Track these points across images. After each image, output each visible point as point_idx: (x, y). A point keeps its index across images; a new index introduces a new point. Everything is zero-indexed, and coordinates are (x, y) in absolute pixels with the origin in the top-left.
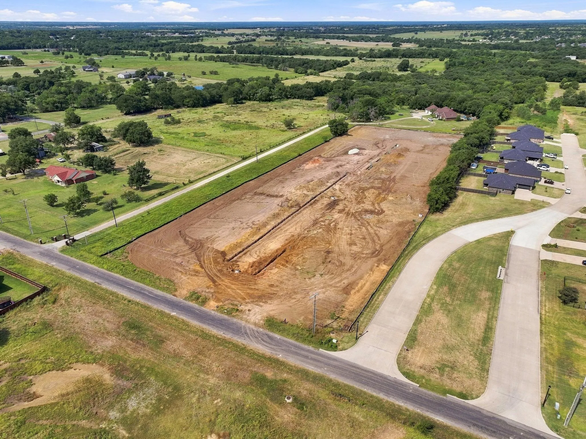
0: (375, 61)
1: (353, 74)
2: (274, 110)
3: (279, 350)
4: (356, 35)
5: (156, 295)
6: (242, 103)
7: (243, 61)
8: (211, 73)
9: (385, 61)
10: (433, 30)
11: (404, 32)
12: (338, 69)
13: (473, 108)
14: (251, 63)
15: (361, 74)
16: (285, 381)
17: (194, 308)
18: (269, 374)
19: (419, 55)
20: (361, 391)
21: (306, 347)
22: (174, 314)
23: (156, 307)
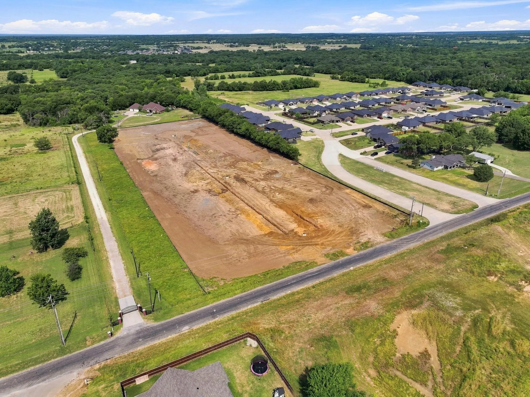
16: (448, 245)
17: (350, 259)
18: (440, 248)
21: (420, 231)
22: (352, 268)
23: (336, 274)
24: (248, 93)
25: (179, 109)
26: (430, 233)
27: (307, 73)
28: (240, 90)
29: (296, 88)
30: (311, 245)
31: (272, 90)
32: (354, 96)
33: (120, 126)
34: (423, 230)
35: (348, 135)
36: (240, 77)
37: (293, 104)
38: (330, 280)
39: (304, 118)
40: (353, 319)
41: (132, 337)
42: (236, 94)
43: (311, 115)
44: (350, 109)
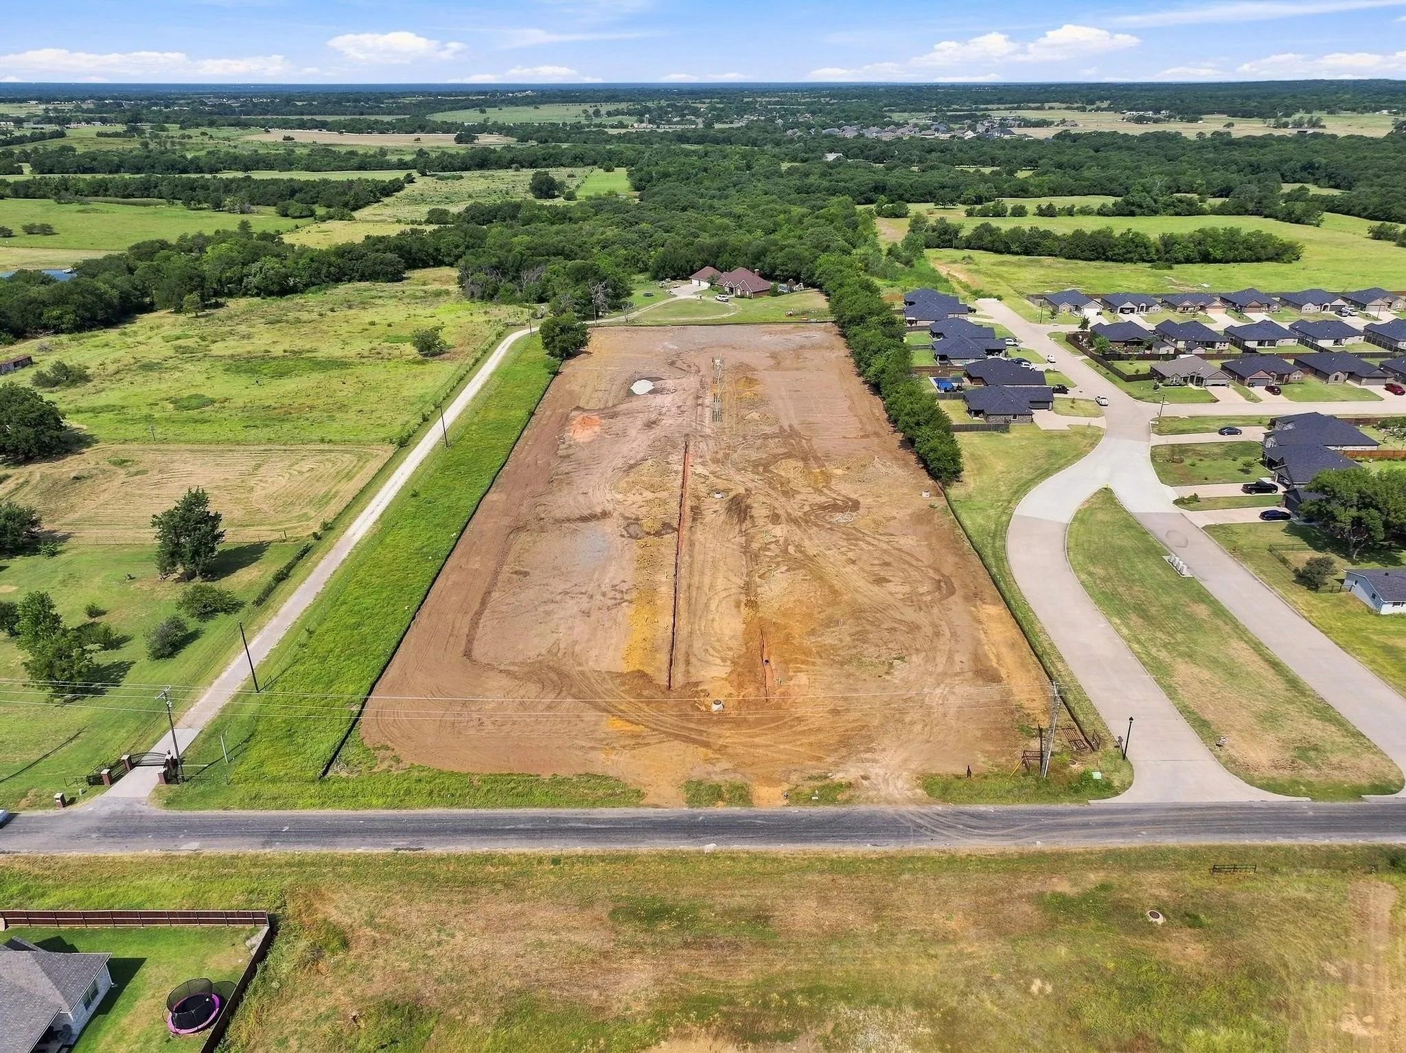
0: (462, 177)
1: (445, 213)
2: (330, 313)
3: (1023, 834)
4: (342, 118)
5: (610, 821)
6: (218, 305)
7: (96, 194)
8: (30, 230)
9: (486, 178)
10: (514, 102)
11: (451, 109)
12: (386, 200)
13: (790, 266)
14: (124, 197)
15: (467, 210)
16: (1104, 887)
17: (739, 817)
18: (1063, 886)
19: (545, 159)
20: (1245, 847)
21: (1059, 807)
22: (710, 847)
23: (645, 848)
24: (1038, 261)
25: (811, 290)
26: (1086, 826)
27: (1298, 212)
28: (1027, 252)
29: (1206, 259)
30: (694, 741)
31: (1123, 259)
32: (1379, 301)
33: (633, 321)
34: (1074, 806)
35: (1208, 431)
36: (1070, 212)
37: (1132, 311)
38: (615, 859)
39: (1120, 357)
40: (542, 993)
41: (85, 824)
42: (1002, 263)
43: (1154, 350)
44: (1312, 346)
